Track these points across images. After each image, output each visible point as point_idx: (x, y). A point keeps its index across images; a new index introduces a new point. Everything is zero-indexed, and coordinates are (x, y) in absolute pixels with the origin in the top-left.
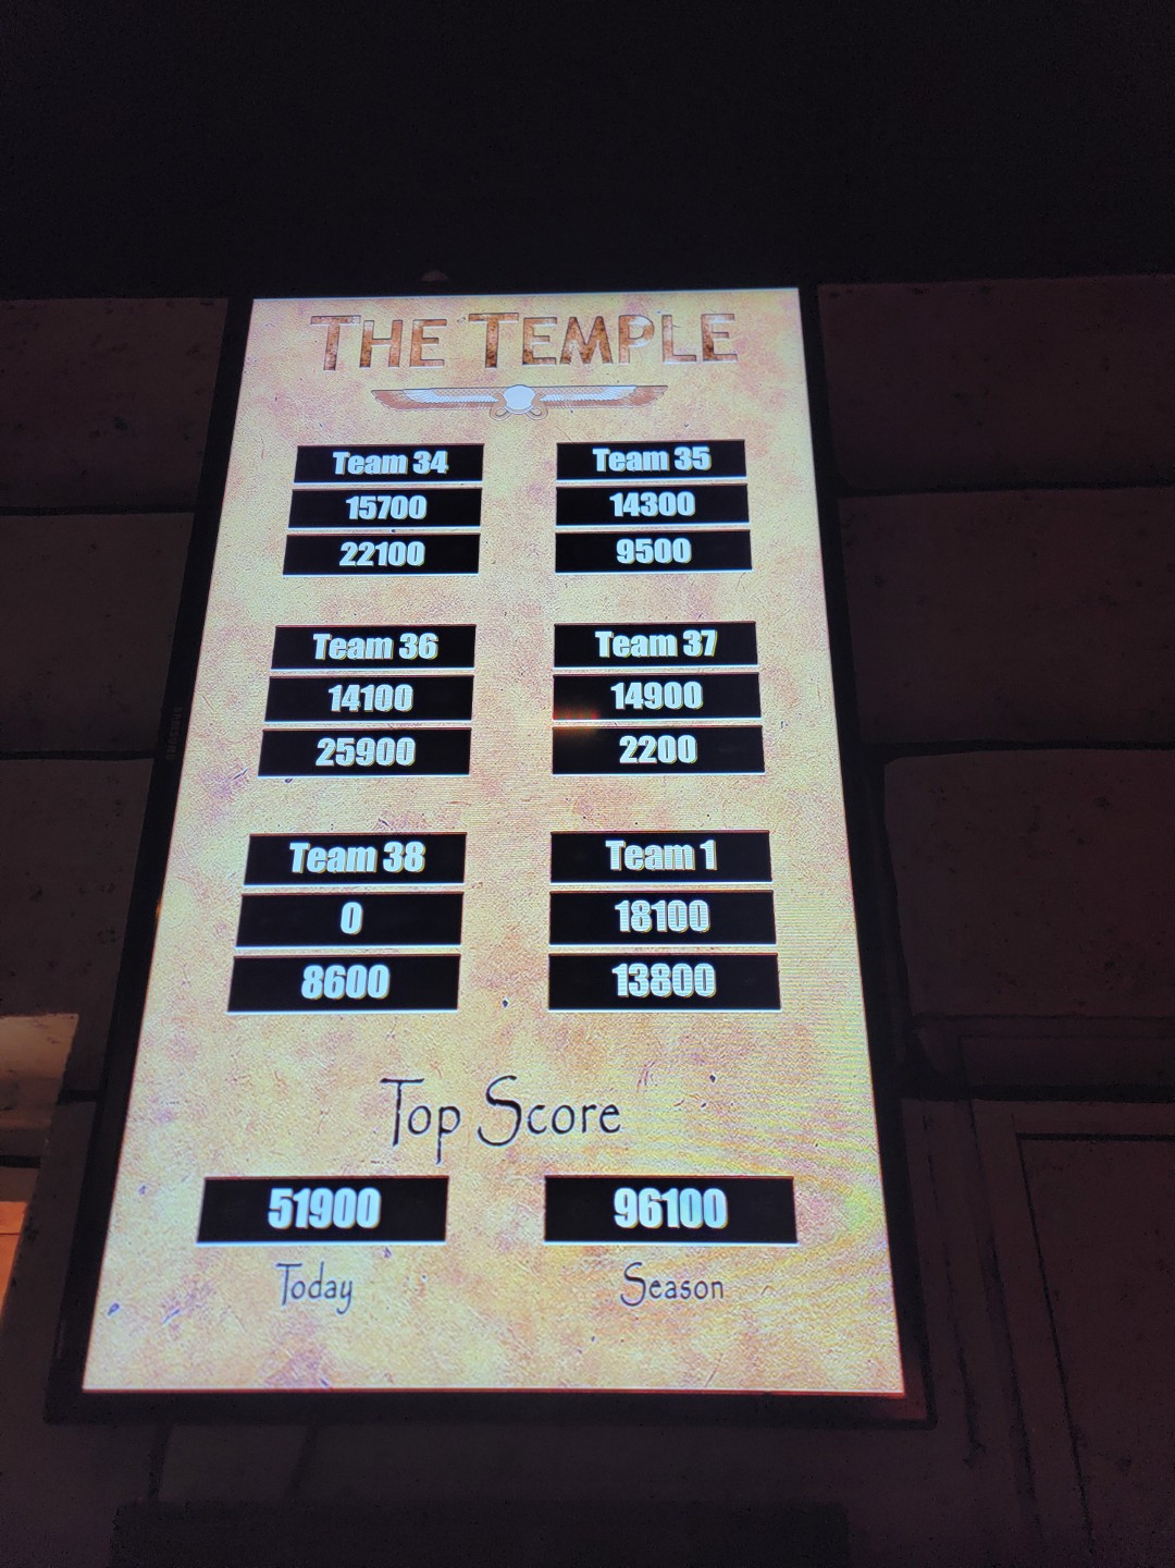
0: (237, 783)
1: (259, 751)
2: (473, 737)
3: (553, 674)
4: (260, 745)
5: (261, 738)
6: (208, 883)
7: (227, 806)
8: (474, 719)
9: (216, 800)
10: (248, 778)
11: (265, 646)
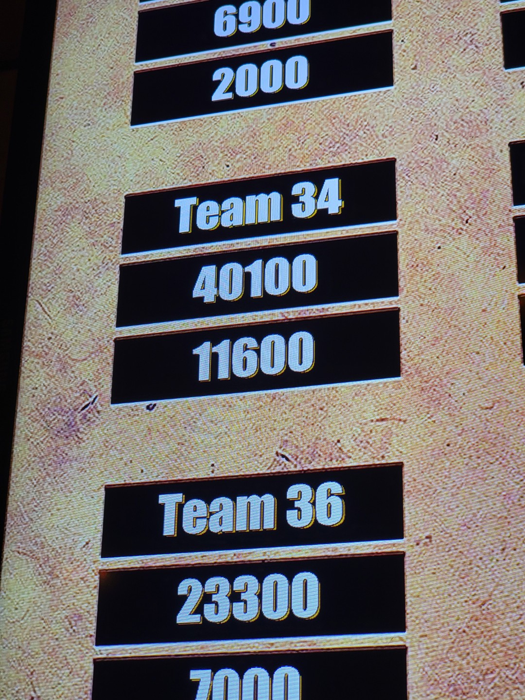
0: (85, 416)
1: (110, 369)
2: (402, 323)
3: (512, 215)
4: (111, 360)
5: (112, 350)
6: (55, 557)
7: (75, 449)
8: (402, 295)
9: (60, 442)
10: (99, 408)
11: (112, 225)
